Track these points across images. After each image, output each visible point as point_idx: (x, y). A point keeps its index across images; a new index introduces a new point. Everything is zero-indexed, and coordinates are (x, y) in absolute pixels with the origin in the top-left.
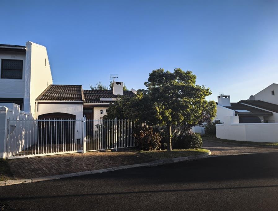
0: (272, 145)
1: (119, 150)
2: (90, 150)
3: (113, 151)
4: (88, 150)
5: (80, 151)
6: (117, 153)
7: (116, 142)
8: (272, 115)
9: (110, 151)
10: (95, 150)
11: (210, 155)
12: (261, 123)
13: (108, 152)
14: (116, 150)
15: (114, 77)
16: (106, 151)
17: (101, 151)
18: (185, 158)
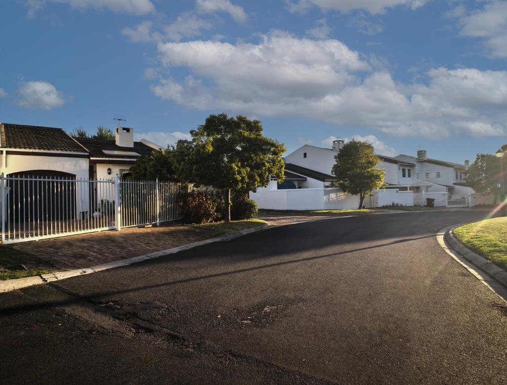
0: (315, 213)
1: (162, 225)
2: (126, 225)
3: (155, 226)
4: (123, 226)
5: (111, 228)
6: (160, 228)
7: (158, 214)
8: (306, 180)
9: (151, 226)
10: (132, 226)
11: (269, 226)
12: (296, 188)
13: (148, 228)
14: (158, 224)
15: (120, 120)
16: (146, 226)
17: (139, 227)
18: (252, 229)
